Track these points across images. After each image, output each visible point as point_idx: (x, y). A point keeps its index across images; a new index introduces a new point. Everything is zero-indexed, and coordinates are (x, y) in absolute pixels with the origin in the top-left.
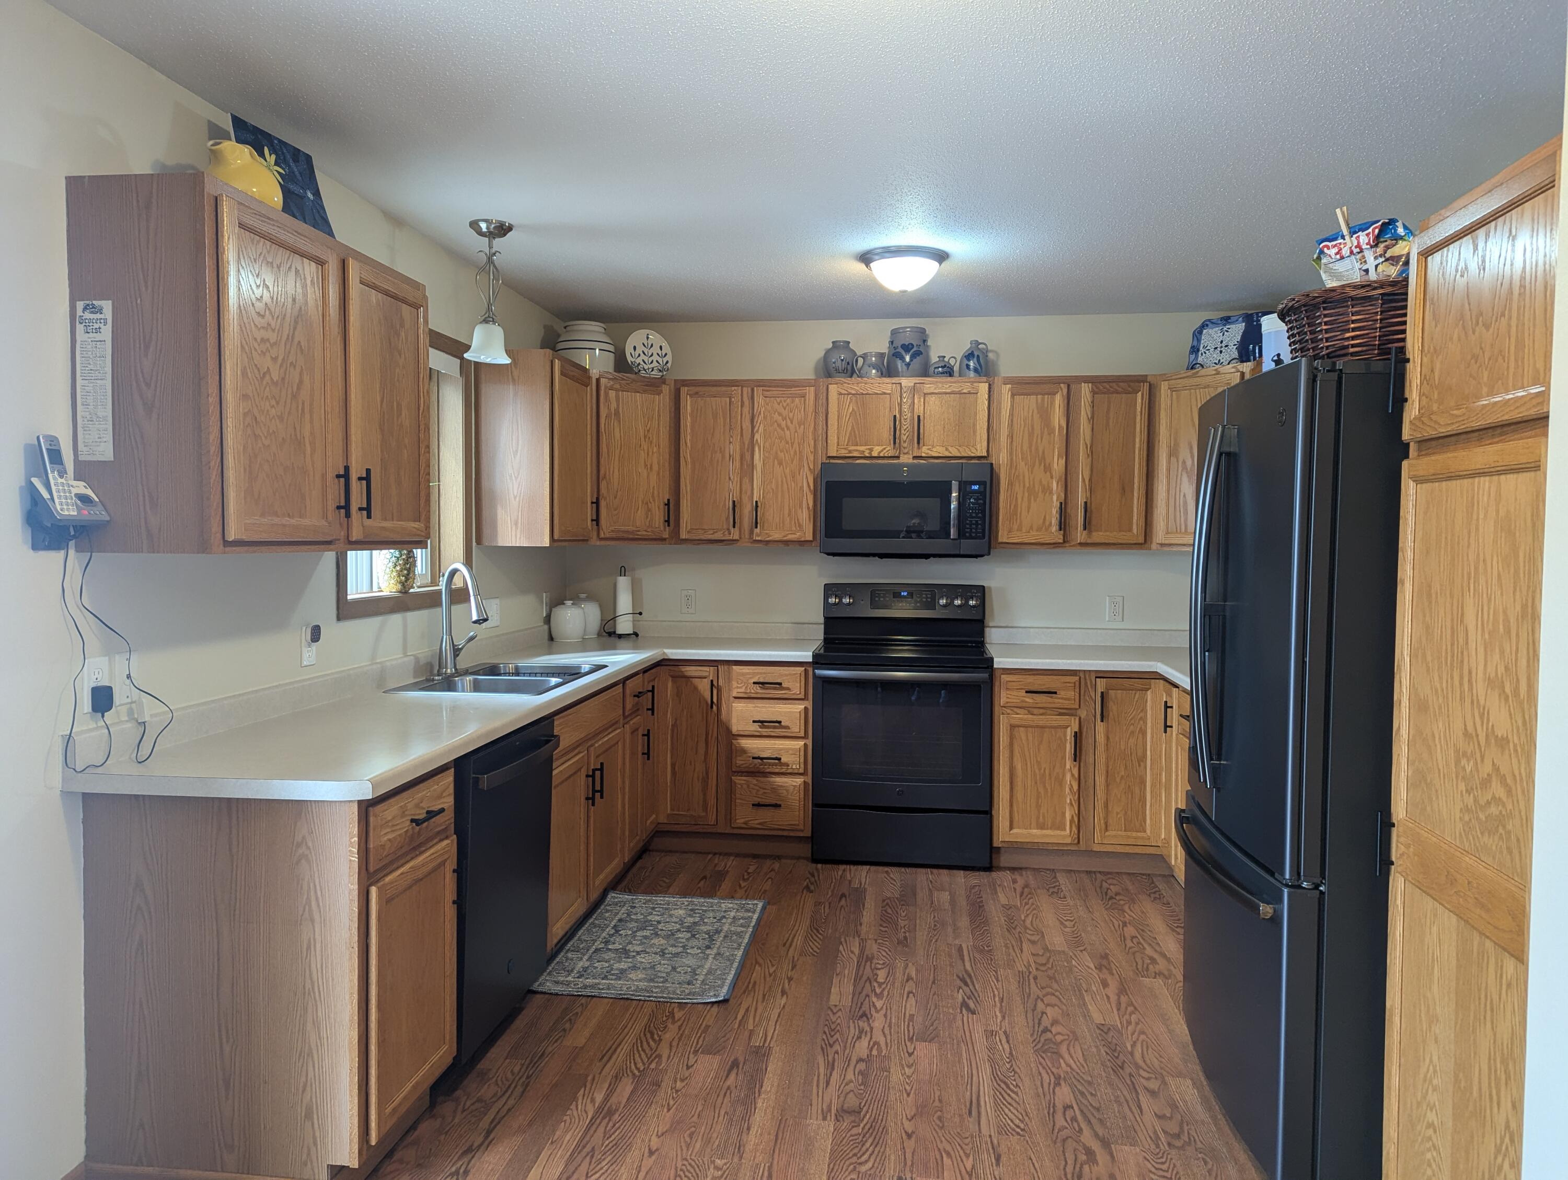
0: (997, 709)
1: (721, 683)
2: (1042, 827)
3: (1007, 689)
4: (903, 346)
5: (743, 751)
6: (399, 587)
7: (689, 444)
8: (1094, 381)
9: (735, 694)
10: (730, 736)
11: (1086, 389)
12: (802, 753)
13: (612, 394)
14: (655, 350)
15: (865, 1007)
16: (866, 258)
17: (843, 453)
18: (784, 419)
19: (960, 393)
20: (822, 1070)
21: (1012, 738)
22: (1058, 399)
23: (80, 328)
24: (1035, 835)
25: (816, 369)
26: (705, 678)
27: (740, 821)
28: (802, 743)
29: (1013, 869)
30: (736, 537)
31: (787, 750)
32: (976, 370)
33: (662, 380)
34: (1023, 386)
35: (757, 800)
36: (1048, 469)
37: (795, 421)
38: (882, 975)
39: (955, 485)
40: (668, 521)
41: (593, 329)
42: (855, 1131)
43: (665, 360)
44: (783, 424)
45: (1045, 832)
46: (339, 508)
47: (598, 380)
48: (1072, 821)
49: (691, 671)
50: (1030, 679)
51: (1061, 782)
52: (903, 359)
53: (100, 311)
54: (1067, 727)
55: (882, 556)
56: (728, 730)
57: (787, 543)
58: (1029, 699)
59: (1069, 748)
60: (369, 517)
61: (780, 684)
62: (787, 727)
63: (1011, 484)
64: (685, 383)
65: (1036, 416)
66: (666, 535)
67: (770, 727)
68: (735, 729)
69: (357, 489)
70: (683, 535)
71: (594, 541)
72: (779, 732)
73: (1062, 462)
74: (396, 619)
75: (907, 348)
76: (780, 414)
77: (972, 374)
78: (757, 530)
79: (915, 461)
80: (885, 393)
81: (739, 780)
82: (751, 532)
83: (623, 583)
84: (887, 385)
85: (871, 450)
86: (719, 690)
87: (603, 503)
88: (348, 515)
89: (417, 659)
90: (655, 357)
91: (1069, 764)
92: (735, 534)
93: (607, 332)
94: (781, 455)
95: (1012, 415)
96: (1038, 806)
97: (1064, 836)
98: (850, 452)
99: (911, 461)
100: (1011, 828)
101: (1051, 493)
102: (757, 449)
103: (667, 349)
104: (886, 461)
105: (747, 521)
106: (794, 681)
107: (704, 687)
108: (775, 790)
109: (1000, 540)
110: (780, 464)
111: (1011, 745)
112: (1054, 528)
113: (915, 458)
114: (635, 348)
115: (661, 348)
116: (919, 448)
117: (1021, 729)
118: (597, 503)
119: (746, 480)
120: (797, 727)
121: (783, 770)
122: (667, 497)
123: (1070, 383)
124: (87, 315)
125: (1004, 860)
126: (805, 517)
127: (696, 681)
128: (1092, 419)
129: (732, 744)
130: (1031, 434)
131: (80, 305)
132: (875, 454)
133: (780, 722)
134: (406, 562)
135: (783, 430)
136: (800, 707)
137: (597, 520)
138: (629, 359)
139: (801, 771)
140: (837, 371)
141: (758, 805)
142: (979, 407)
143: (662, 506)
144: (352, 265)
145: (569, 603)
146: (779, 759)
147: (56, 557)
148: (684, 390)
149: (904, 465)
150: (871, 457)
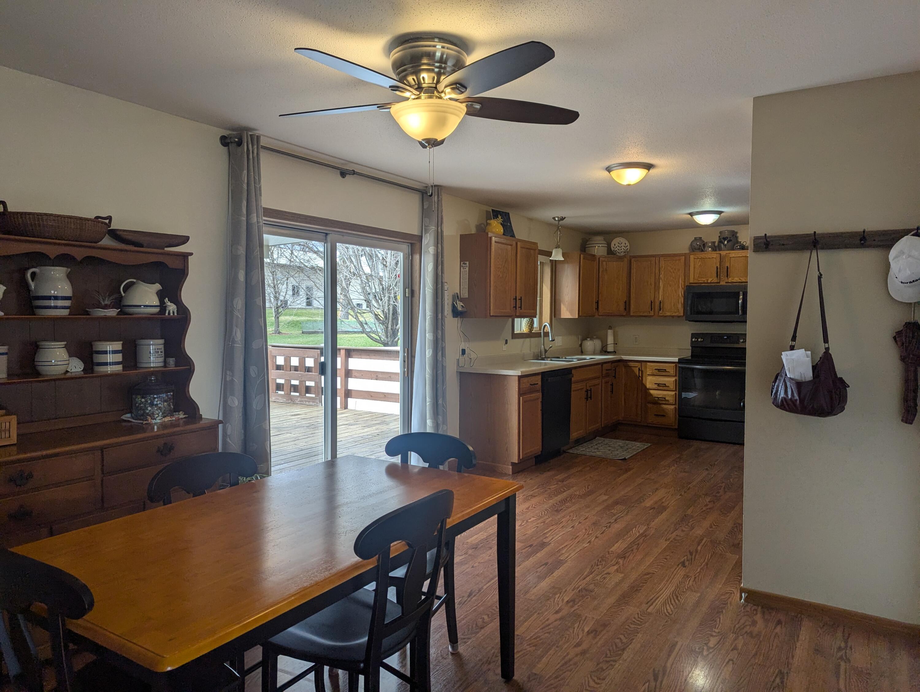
1: (643, 369)
5: (651, 395)
6: (529, 330)
7: (634, 280)
9: (648, 373)
10: (646, 390)
12: (674, 396)
13: (604, 263)
14: (623, 245)
15: (671, 466)
16: (692, 214)
17: (696, 281)
18: (672, 269)
23: (462, 268)
25: (687, 249)
26: (637, 367)
27: (650, 421)
28: (674, 393)
30: (653, 315)
31: (668, 395)
33: (625, 256)
35: (656, 414)
37: (677, 270)
38: (682, 461)
39: (741, 293)
40: (625, 309)
41: (599, 239)
43: (627, 248)
46: (514, 307)
47: (599, 258)
49: (631, 364)
52: (724, 244)
53: (466, 264)
56: (646, 387)
57: (673, 317)
60: (521, 309)
61: (665, 370)
62: (668, 386)
64: (634, 257)
66: (625, 314)
67: (661, 386)
68: (648, 387)
69: (518, 302)
70: (632, 314)
71: (597, 316)
72: (665, 388)
74: (528, 340)
75: (725, 239)
76: (671, 267)
78: (661, 312)
79: (727, 284)
80: (713, 258)
81: (650, 405)
82: (659, 313)
83: (610, 332)
84: (715, 255)
85: (708, 280)
86: (642, 371)
87: (600, 303)
88: (516, 309)
89: (534, 353)
90: (623, 247)
92: (652, 313)
93: (605, 240)
94: (671, 283)
98: (699, 281)
99: (725, 284)
102: (661, 281)
103: (628, 244)
104: (713, 284)
105: (657, 308)
106: (671, 369)
107: (636, 370)
108: (663, 410)
110: (670, 286)
113: (726, 283)
114: (615, 245)
115: (625, 244)
116: (728, 279)
118: (597, 303)
119: (657, 293)
120: (672, 387)
121: (667, 403)
122: (625, 300)
124: (464, 265)
126: (680, 306)
127: (633, 368)
129: (647, 392)
131: (462, 263)
133: (665, 384)
134: (531, 322)
135: (671, 273)
136: (674, 379)
137: (597, 309)
138: (612, 249)
139: (674, 403)
140: (696, 249)
143: (623, 303)
144: (519, 243)
145: (589, 339)
146: (665, 398)
147: (456, 319)
148: (633, 260)
149: (721, 285)
150: (708, 283)
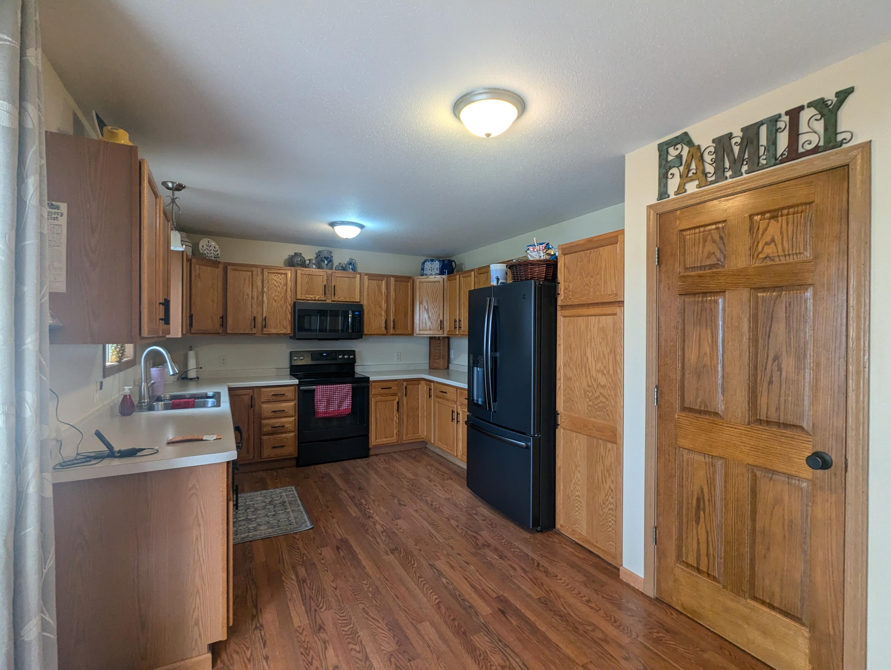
0: (371, 396)
1: (256, 397)
2: (386, 437)
3: (375, 388)
4: (325, 257)
5: (267, 425)
6: (118, 359)
8: (395, 277)
9: (263, 401)
10: (261, 418)
11: (392, 279)
12: (293, 423)
14: (212, 248)
15: (368, 514)
16: (333, 224)
17: (304, 298)
18: (277, 283)
19: (349, 277)
20: (372, 539)
21: (376, 406)
22: (384, 282)
24: (384, 440)
25: (285, 263)
26: (248, 395)
27: (266, 455)
28: (293, 418)
29: (376, 455)
30: (255, 332)
31: (286, 422)
32: (352, 269)
33: (218, 262)
34: (372, 277)
35: (274, 445)
36: (381, 307)
37: (282, 284)
38: (363, 501)
39: (350, 312)
40: (222, 325)
42: (401, 556)
43: (217, 253)
44: (277, 285)
45: (387, 439)
46: (160, 319)
48: (396, 434)
50: (382, 384)
51: (393, 420)
52: (324, 262)
54: (394, 400)
55: (319, 339)
57: (278, 334)
58: (382, 391)
59: (395, 407)
61: (283, 394)
62: (286, 413)
63: (368, 312)
64: (229, 264)
65: (376, 288)
66: (220, 331)
67: (279, 413)
68: (263, 416)
70: (229, 332)
71: (189, 335)
72: (283, 415)
73: (386, 305)
76: (275, 280)
77: (351, 271)
78: (265, 329)
80: (320, 275)
81: (265, 438)
82: (262, 330)
84: (320, 272)
85: (315, 297)
86: (255, 400)
87: (194, 317)
90: (212, 251)
91: (395, 413)
92: (254, 331)
94: (276, 298)
95: (368, 287)
96: (385, 430)
97: (394, 439)
98: (306, 297)
100: (376, 440)
101: (382, 316)
102: (265, 295)
103: (217, 248)
104: (321, 302)
105: (260, 325)
106: (290, 393)
107: (246, 398)
108: (282, 440)
109: (365, 333)
110: (275, 301)
111: (376, 409)
112: (383, 329)
113: (332, 301)
114: (203, 246)
115: (215, 247)
116: (335, 297)
117: (379, 403)
118: (191, 317)
119: (260, 308)
120: (291, 412)
121: (286, 431)
122: (222, 314)
123: (388, 277)
125: (372, 452)
126: (287, 323)
127: (243, 396)
128: (395, 290)
129: (261, 422)
130: (375, 294)
132: (317, 299)
133: (283, 411)
135: (277, 287)
136: (293, 403)
138: (201, 251)
139: (293, 430)
140: (298, 264)
141: (274, 447)
142: (356, 283)
143: (219, 318)
146: (283, 426)
148: (229, 267)
149: (328, 303)
150: (315, 300)
